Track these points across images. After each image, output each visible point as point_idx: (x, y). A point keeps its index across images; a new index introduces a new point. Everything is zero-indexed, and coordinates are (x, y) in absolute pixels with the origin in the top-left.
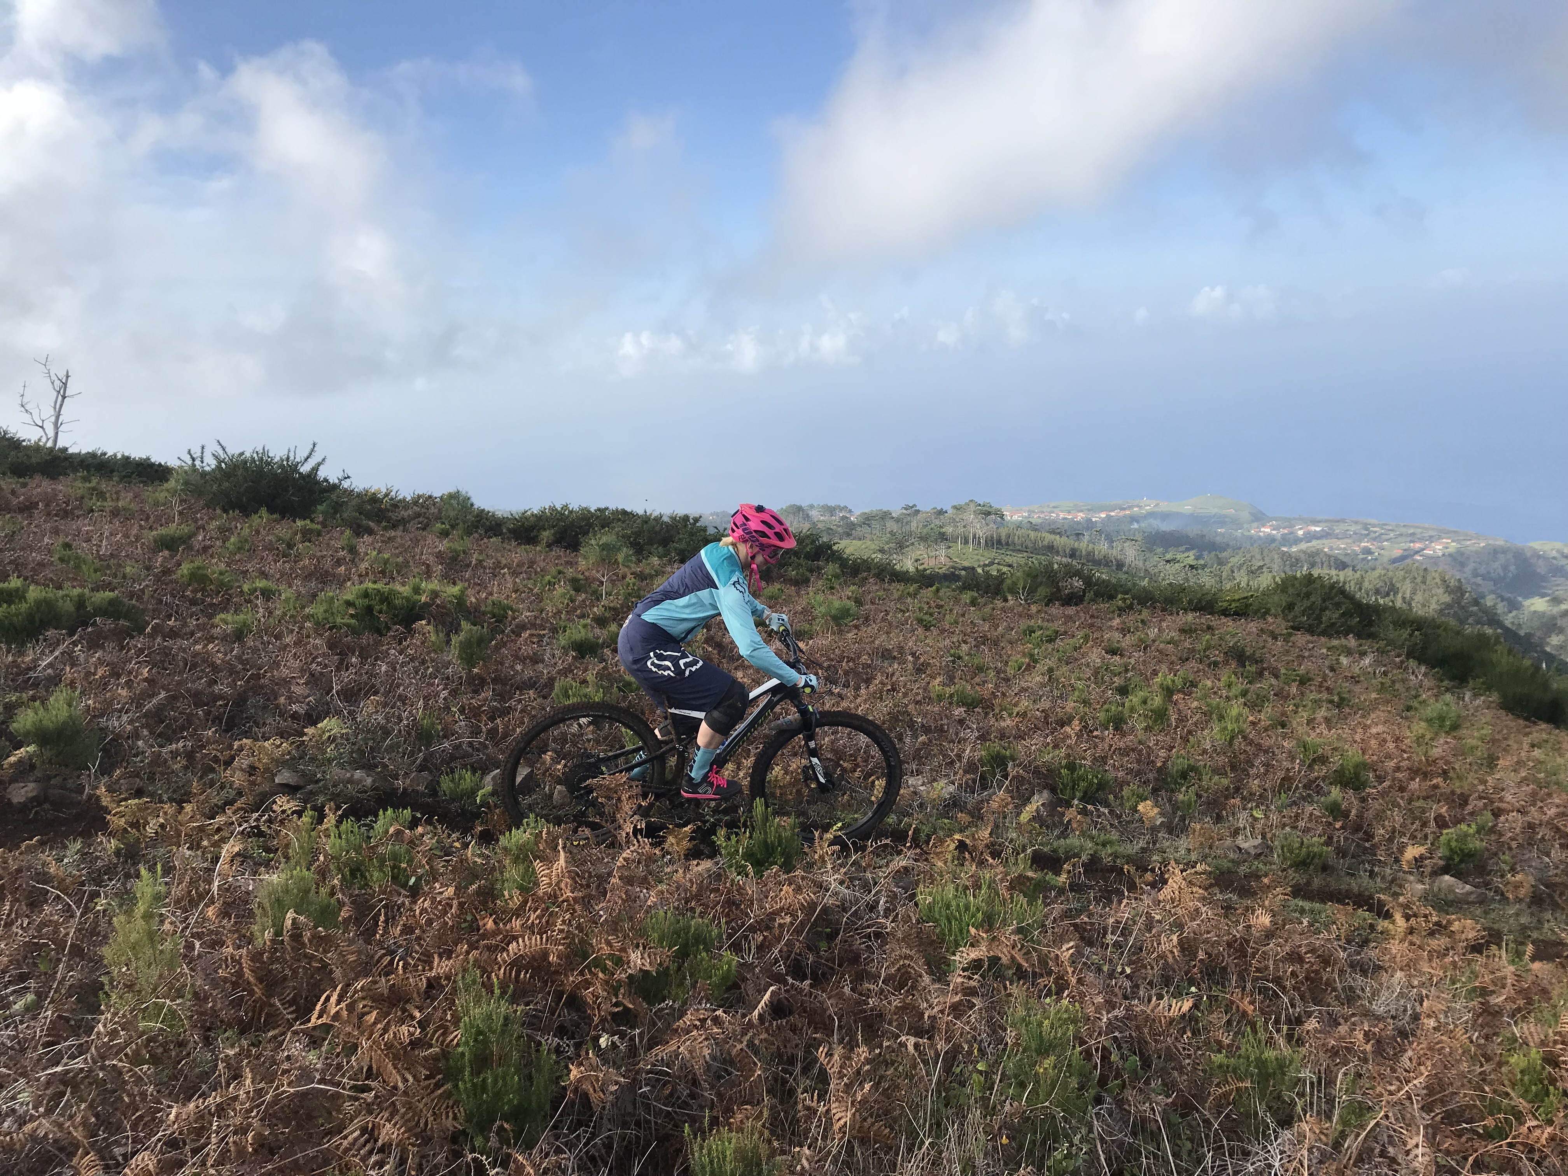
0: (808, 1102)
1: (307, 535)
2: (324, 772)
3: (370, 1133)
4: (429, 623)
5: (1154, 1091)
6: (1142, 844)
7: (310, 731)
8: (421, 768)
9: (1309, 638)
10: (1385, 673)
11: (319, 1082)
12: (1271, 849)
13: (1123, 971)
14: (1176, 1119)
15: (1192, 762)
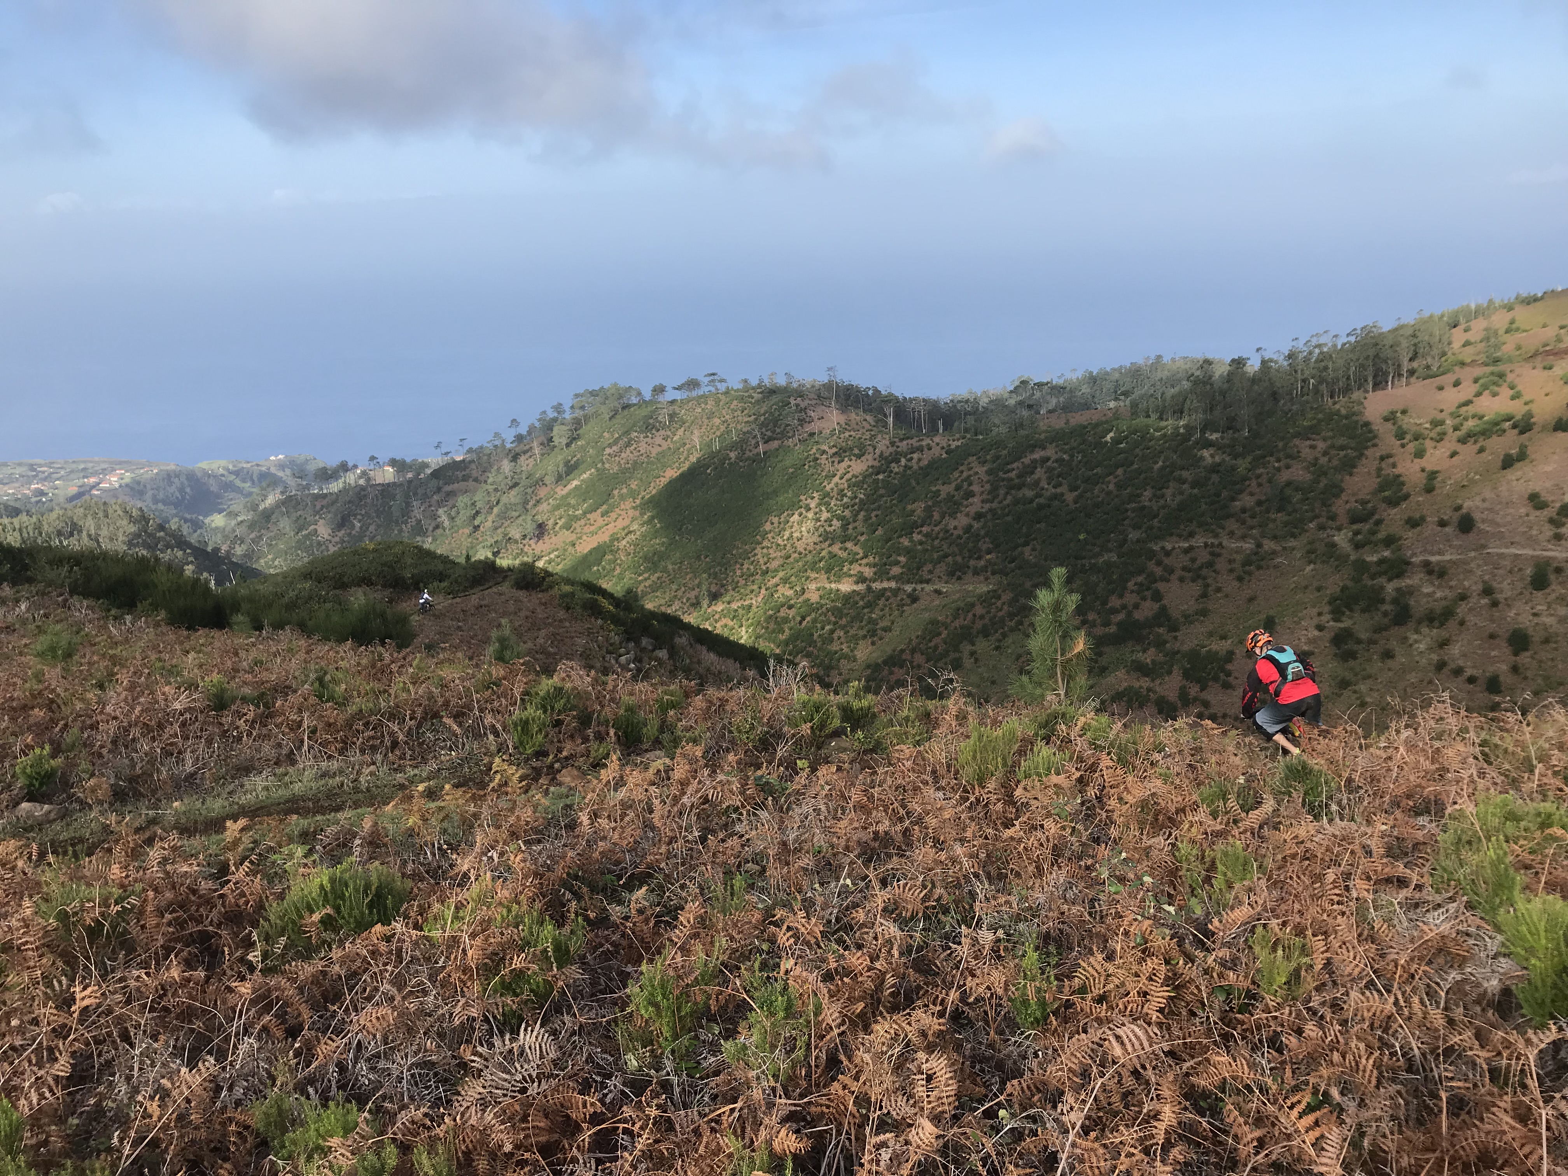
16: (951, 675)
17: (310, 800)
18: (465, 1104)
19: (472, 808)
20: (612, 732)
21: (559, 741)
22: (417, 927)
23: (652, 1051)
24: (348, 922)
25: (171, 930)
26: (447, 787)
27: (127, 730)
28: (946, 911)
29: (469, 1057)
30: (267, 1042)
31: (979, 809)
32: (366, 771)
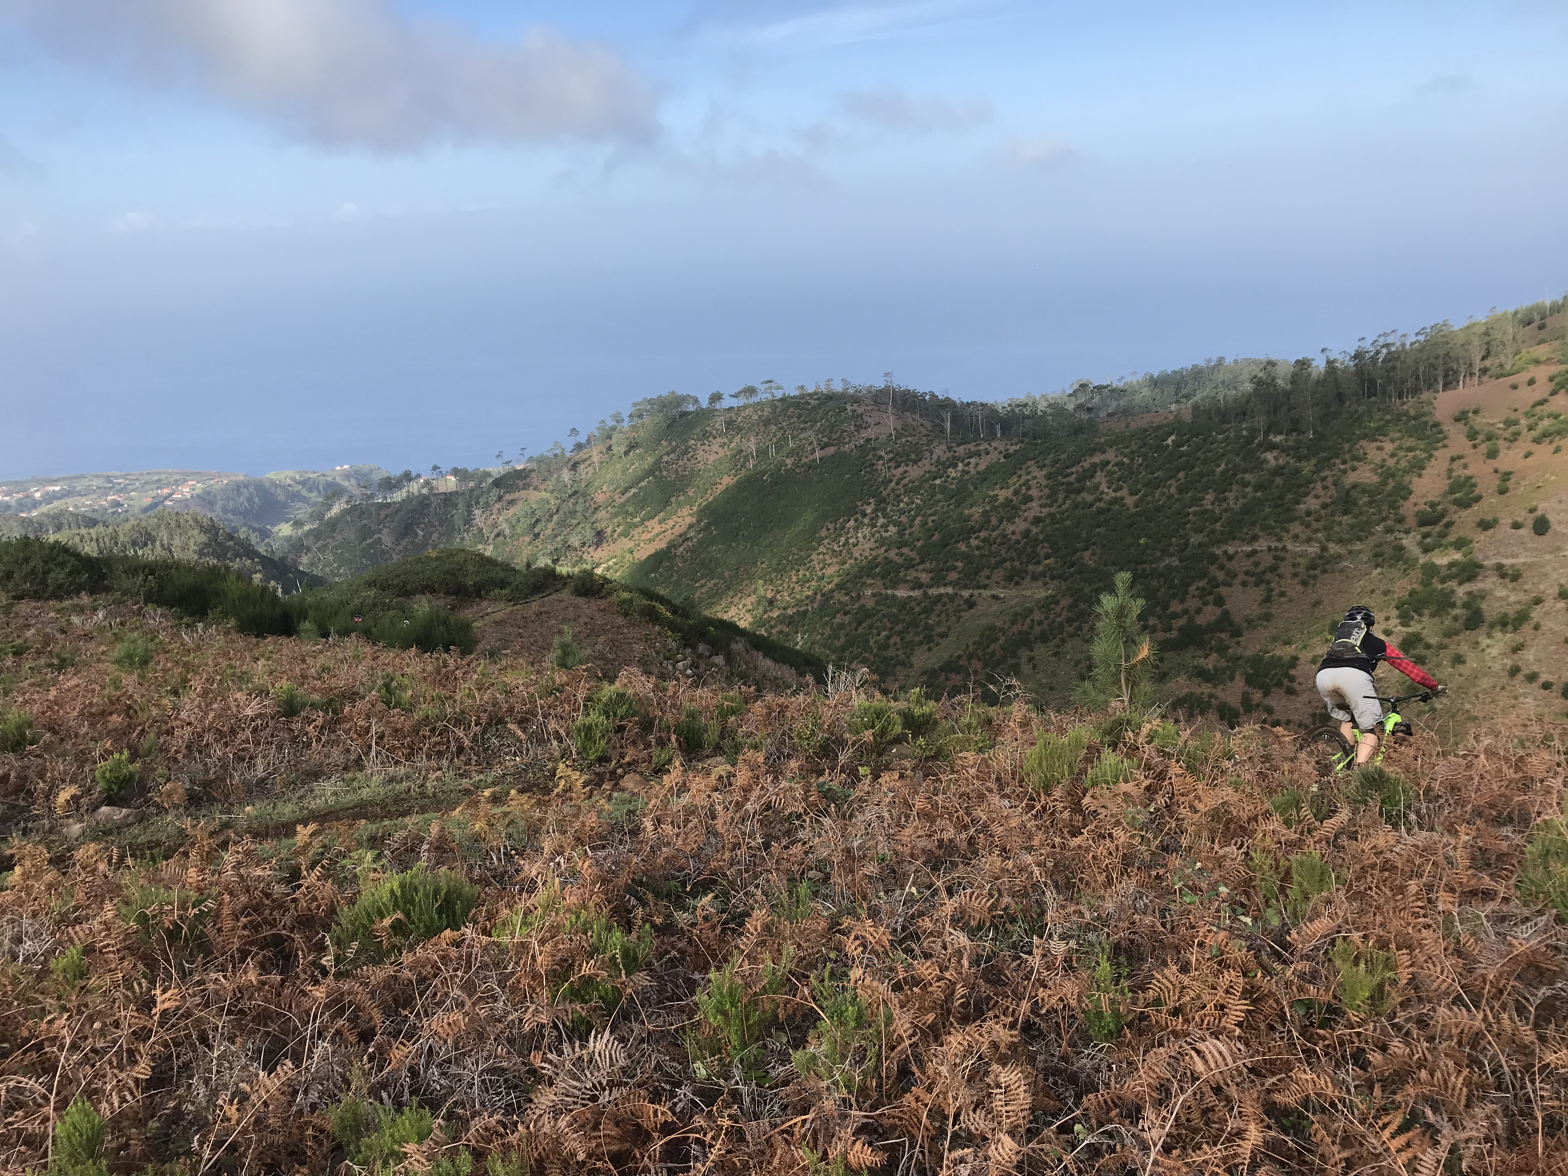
16: (1014, 682)
17: (377, 805)
18: (538, 1112)
19: (538, 814)
20: (673, 738)
21: (621, 747)
22: (486, 932)
23: (720, 1060)
24: (418, 927)
25: (246, 933)
26: (513, 792)
27: (200, 736)
28: (1013, 920)
29: (538, 1063)
30: (340, 1046)
31: (1045, 817)
32: (432, 776)
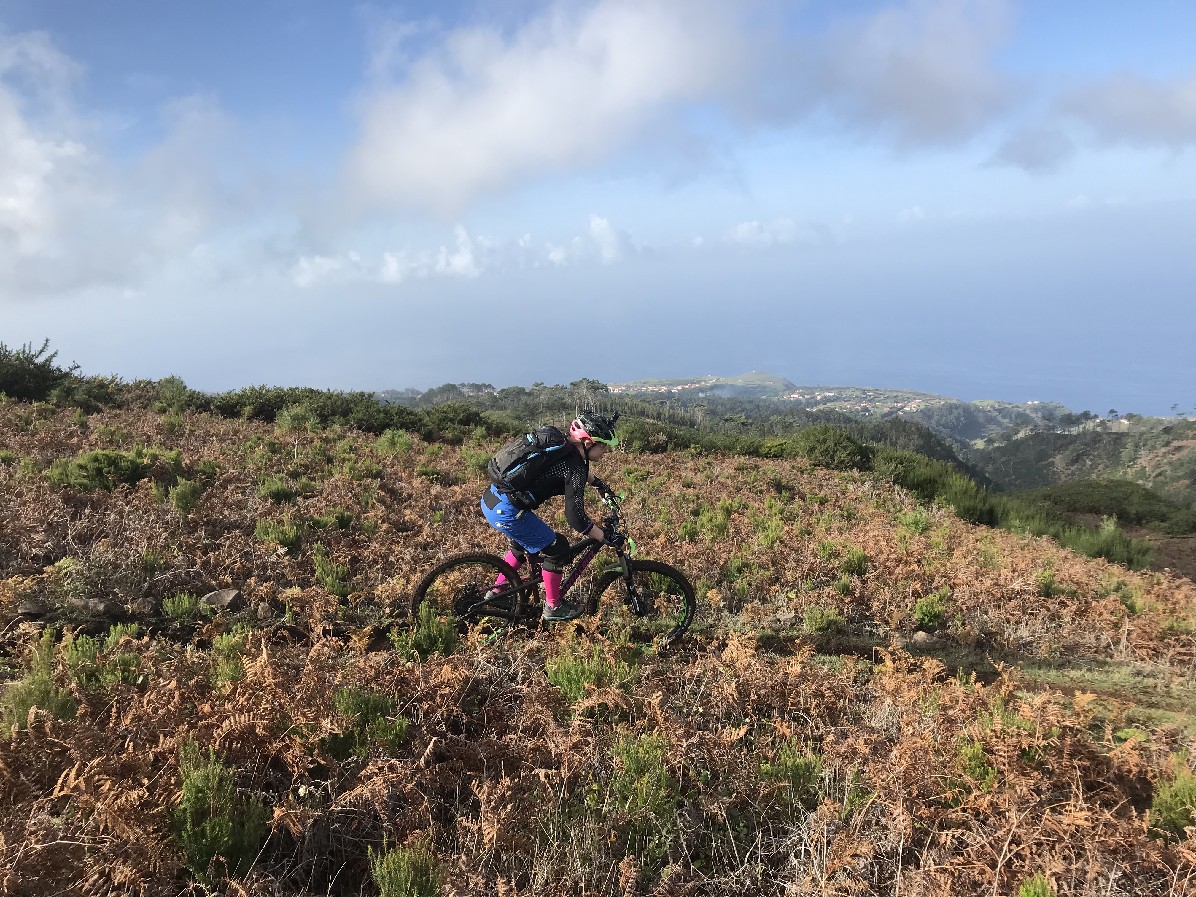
0: (464, 824)
1: (42, 414)
2: (62, 602)
3: (106, 876)
4: (150, 481)
5: (720, 794)
6: (710, 621)
7: (48, 569)
8: (147, 594)
9: (826, 471)
10: (879, 495)
11: (61, 839)
12: (802, 620)
13: (697, 711)
14: (736, 812)
15: (745, 561)
32: (1176, 680)
